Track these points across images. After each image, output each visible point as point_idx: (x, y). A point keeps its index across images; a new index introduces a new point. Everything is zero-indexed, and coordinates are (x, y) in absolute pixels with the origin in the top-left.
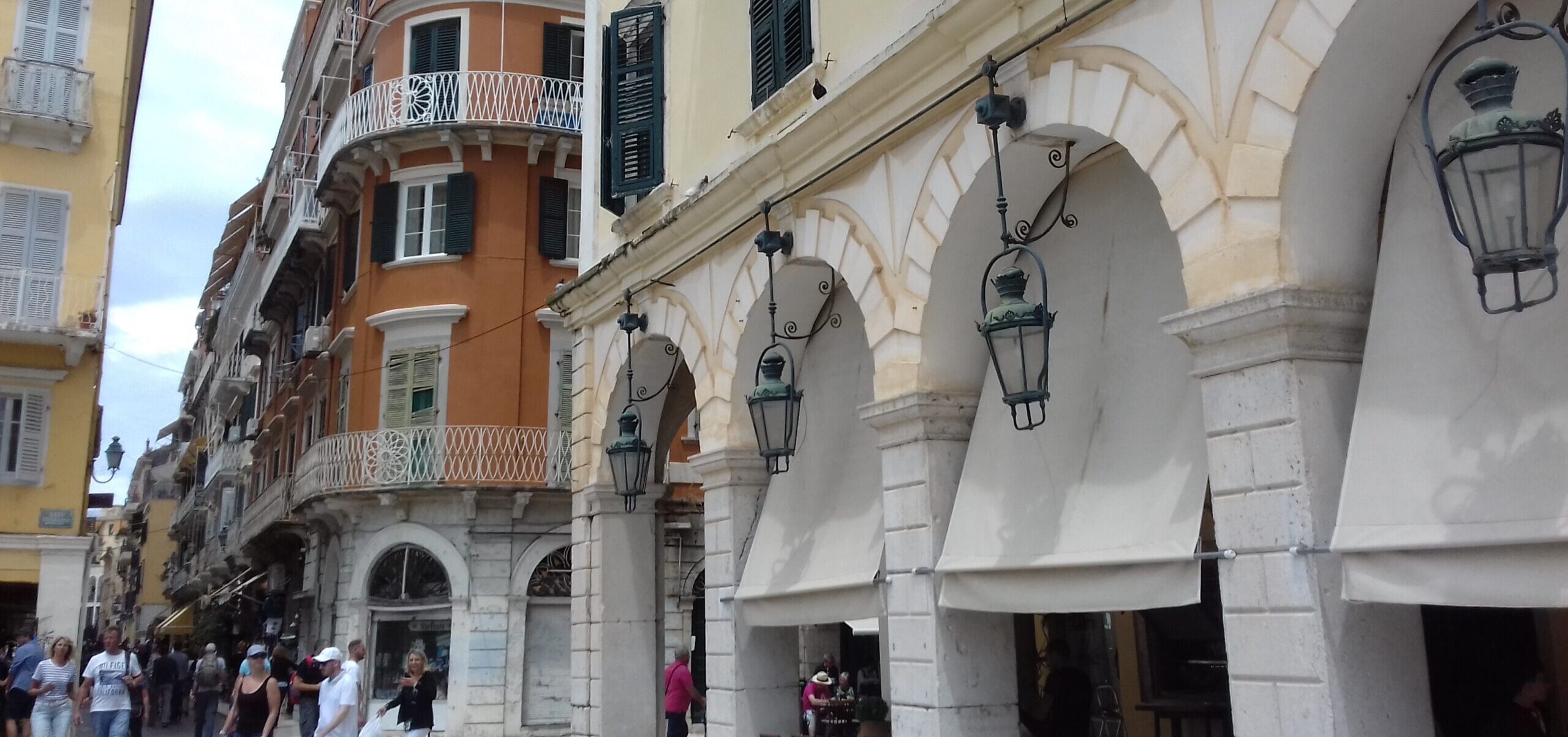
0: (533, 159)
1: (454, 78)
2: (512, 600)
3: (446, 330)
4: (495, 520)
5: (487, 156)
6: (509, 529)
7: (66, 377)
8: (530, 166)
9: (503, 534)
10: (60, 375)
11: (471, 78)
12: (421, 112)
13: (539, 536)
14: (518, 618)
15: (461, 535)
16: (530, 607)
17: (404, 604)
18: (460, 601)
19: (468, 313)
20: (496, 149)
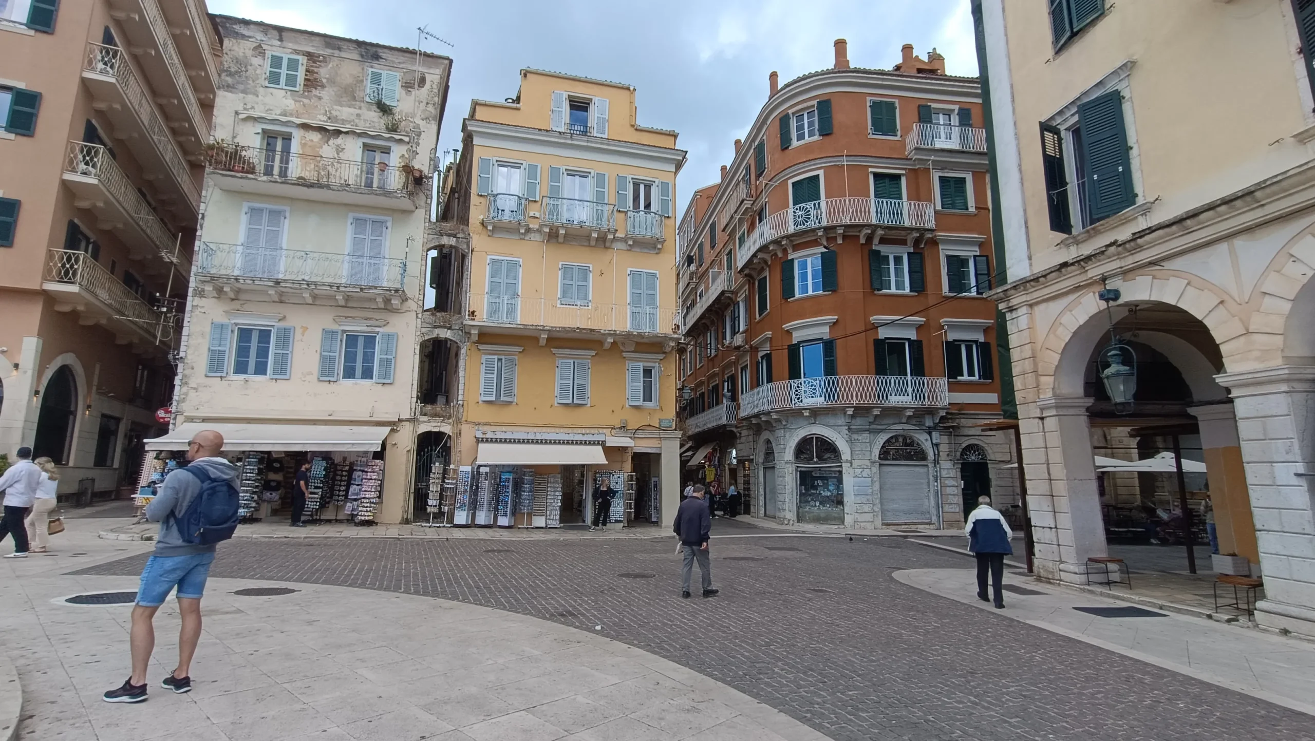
0: (862, 241)
1: (819, 204)
2: (873, 463)
3: (826, 329)
4: (859, 422)
5: (840, 241)
6: (868, 427)
7: (664, 358)
8: (862, 244)
9: (865, 430)
10: (661, 356)
11: (827, 203)
12: (807, 222)
13: (881, 431)
14: (875, 469)
15: (844, 430)
16: (880, 465)
17: (816, 463)
18: (847, 461)
19: (837, 320)
20: (845, 237)
